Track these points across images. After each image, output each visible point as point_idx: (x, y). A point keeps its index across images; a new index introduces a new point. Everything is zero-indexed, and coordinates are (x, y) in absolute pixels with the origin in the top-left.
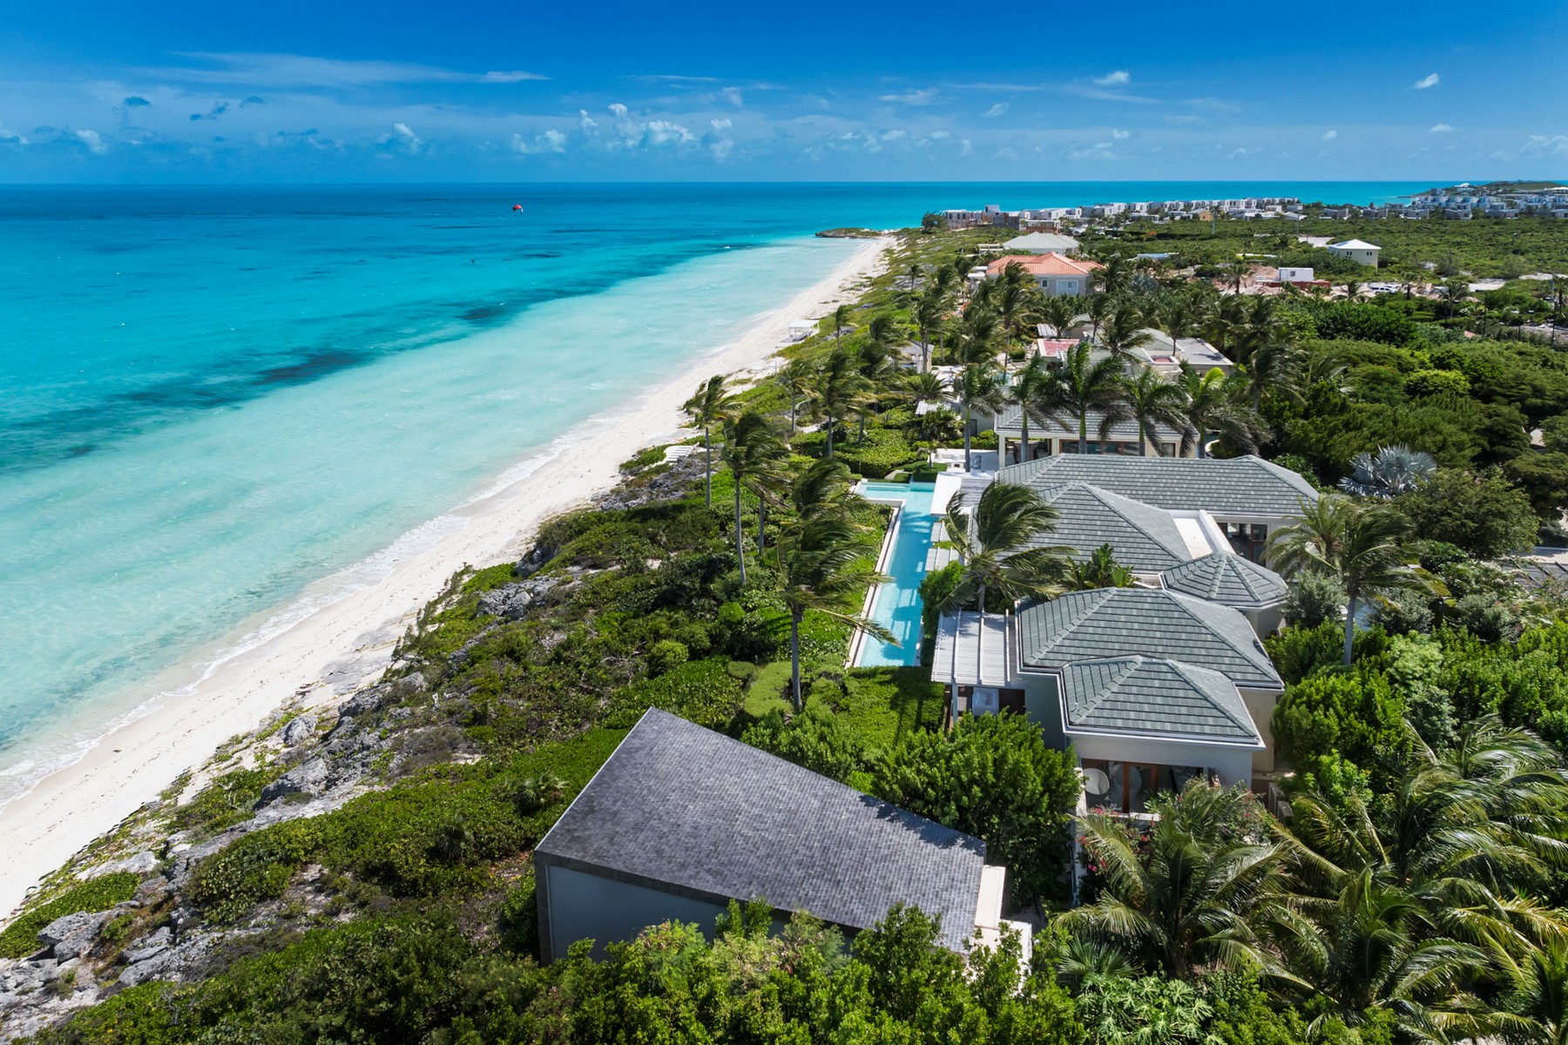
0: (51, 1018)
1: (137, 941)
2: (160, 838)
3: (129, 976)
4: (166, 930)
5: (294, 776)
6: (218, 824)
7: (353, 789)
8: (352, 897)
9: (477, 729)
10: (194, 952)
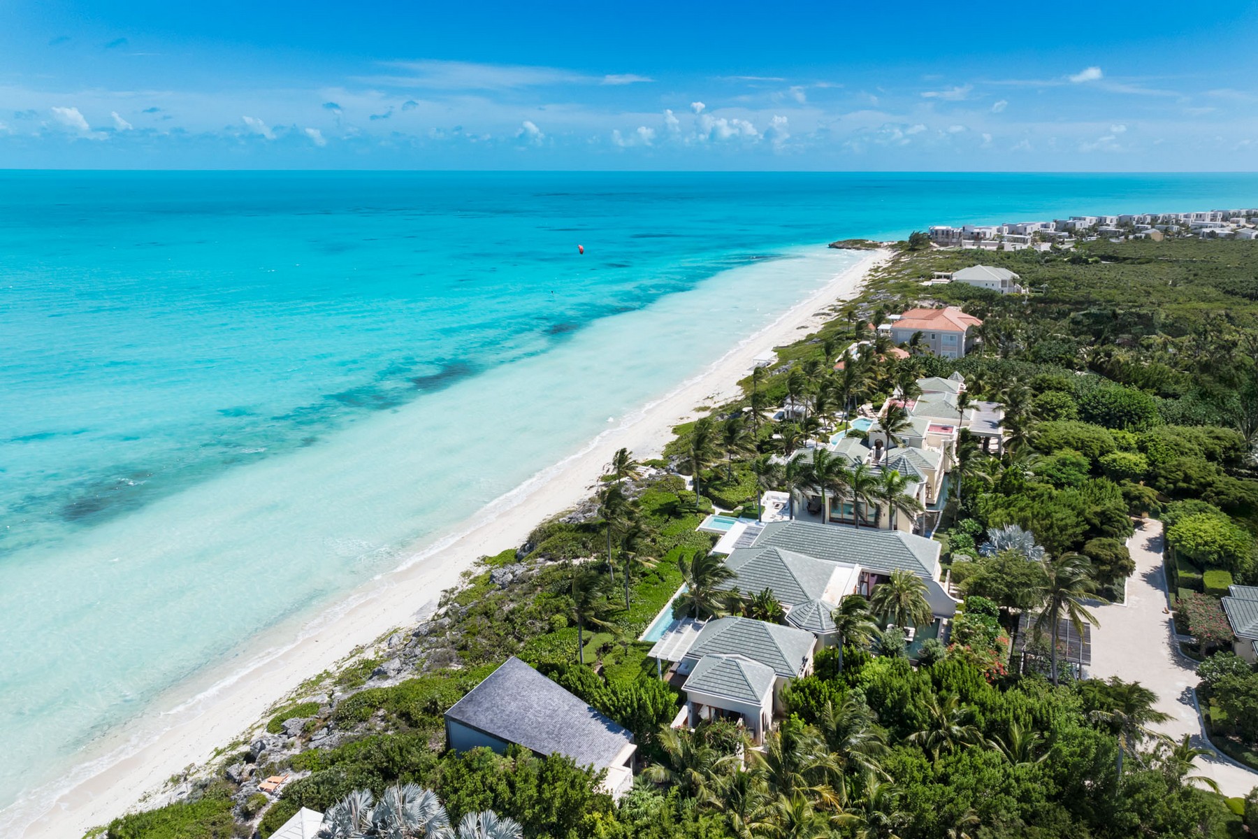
0: (284, 757)
1: (316, 732)
2: (330, 688)
3: (312, 745)
4: (326, 729)
5: (385, 666)
6: (353, 685)
7: (407, 676)
8: (394, 725)
9: (463, 652)
10: (334, 739)
